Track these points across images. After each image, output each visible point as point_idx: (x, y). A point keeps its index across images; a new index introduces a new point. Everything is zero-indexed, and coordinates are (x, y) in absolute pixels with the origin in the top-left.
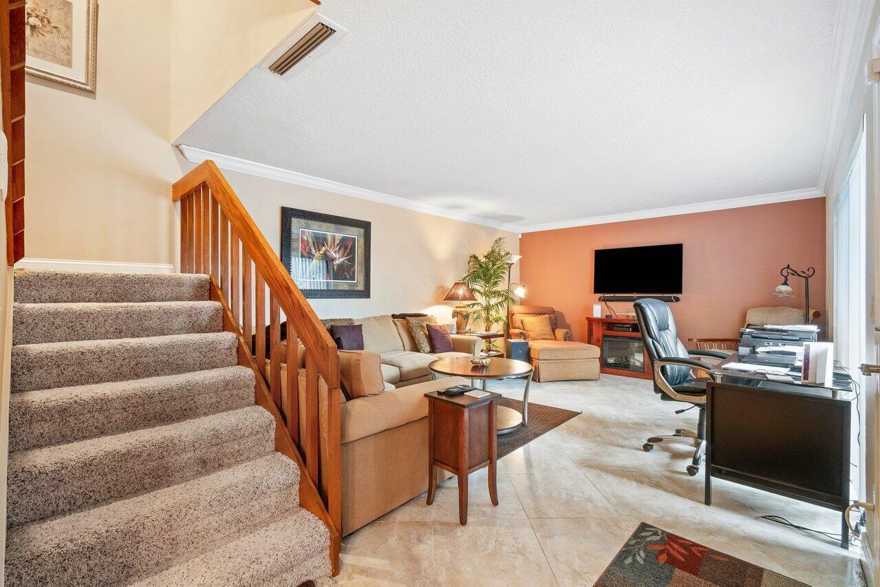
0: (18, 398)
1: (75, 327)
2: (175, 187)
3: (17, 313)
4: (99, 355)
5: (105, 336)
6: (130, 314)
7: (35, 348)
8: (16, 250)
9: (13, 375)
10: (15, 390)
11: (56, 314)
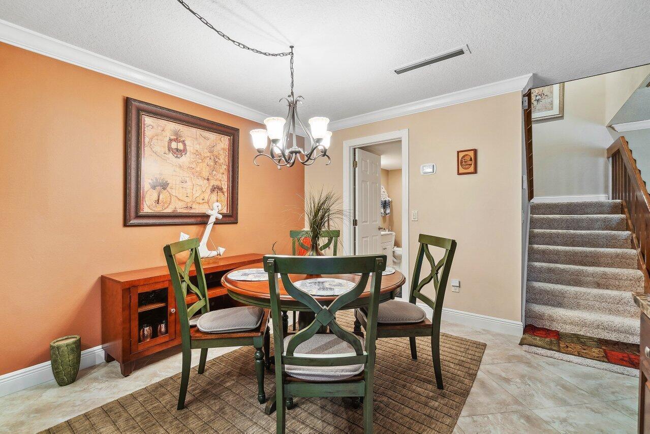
0: (530, 245)
1: (550, 224)
2: (608, 150)
3: (531, 218)
4: (558, 235)
5: (562, 229)
6: (573, 220)
7: (536, 231)
8: (531, 196)
9: (529, 238)
10: (530, 243)
11: (543, 219)
